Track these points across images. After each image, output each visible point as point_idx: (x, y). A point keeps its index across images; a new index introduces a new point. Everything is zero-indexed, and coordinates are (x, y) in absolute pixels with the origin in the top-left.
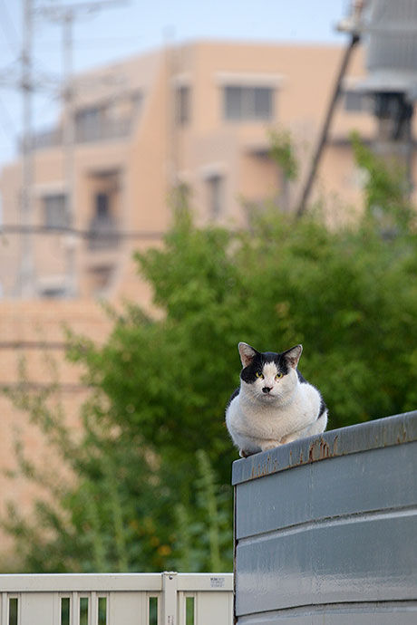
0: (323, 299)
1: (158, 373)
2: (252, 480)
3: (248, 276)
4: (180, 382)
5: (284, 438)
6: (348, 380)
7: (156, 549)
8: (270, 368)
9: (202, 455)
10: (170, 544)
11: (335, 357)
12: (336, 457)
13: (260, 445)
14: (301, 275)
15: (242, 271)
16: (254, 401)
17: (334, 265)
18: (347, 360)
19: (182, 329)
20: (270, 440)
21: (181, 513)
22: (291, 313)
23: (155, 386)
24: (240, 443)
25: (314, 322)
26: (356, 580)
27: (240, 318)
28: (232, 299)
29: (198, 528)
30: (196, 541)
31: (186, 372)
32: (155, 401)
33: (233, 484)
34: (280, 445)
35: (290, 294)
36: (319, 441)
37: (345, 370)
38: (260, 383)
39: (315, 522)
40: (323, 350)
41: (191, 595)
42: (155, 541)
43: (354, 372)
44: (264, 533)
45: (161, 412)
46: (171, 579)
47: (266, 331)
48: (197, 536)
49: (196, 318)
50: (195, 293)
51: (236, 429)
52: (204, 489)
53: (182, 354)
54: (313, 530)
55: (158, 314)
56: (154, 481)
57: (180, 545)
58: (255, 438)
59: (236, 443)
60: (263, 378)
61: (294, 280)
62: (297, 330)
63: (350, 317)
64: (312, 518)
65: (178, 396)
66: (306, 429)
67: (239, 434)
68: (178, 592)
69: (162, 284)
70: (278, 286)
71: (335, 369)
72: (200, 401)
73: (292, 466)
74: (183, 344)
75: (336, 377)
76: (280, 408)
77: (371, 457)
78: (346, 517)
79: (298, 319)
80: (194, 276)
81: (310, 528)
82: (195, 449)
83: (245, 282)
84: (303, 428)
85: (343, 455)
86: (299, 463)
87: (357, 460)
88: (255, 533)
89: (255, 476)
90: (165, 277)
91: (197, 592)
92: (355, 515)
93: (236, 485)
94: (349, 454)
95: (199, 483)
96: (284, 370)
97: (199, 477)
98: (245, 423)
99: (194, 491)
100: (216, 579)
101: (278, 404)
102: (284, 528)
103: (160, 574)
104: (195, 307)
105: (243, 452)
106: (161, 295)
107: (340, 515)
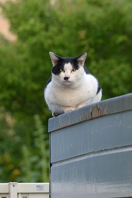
0: (105, 28)
1: (12, 71)
2: (59, 129)
3: (63, 16)
4: (24, 76)
5: (77, 106)
6: (119, 74)
7: (11, 171)
8: (68, 66)
9: (37, 117)
10: (19, 168)
11: (112, 61)
12: (105, 116)
13: (63, 109)
14: (93, 15)
15: (59, 13)
16: (60, 85)
17: (111, 9)
18: (119, 63)
19: (25, 46)
20: (69, 107)
21: (25, 150)
22: (87, 37)
23: (10, 78)
24: (52, 108)
25: (100, 41)
26: (117, 186)
27: (58, 39)
28: (53, 29)
29: (35, 159)
30: (34, 166)
31: (28, 70)
32: (11, 87)
33: (49, 132)
34: (75, 109)
35: (87, 26)
36: (96, 107)
37: (118, 69)
38: (63, 75)
39: (94, 153)
40: (106, 57)
41: (25, 196)
42: (11, 167)
43: (123, 69)
44: (65, 160)
45: (14, 93)
46: (14, 186)
47: (73, 46)
48: (34, 163)
49: (33, 40)
50: (33, 25)
51: (50, 101)
52: (38, 137)
53: (26, 60)
54: (93, 157)
55: (12, 38)
56: (11, 132)
57: (24, 169)
58: (60, 106)
59: (50, 108)
60: (64, 72)
61: (89, 18)
62: (90, 46)
63: (121, 38)
64: (93, 150)
65: (23, 84)
66: (90, 100)
67: (52, 103)
68: (18, 193)
69: (14, 20)
70: (80, 21)
71: (112, 68)
72: (36, 86)
73: (81, 121)
74: (26, 55)
75: (112, 72)
76: (75, 89)
77: (124, 115)
78: (111, 150)
79: (91, 40)
80: (32, 16)
81: (91, 156)
82: (33, 114)
83: (61, 19)
84: (88, 100)
85: (109, 114)
86: (85, 120)
87: (117, 117)
88: (61, 159)
89: (61, 127)
90: (16, 17)
91: (29, 193)
92: (116, 148)
93: (50, 132)
94: (113, 114)
95: (35, 133)
96: (76, 67)
97: (35, 130)
98: (55, 97)
99: (33, 138)
100: (39, 186)
101: (73, 87)
102: (77, 157)
103: (8, 184)
104: (33, 34)
105: (54, 114)
106: (14, 27)
107: (108, 148)
